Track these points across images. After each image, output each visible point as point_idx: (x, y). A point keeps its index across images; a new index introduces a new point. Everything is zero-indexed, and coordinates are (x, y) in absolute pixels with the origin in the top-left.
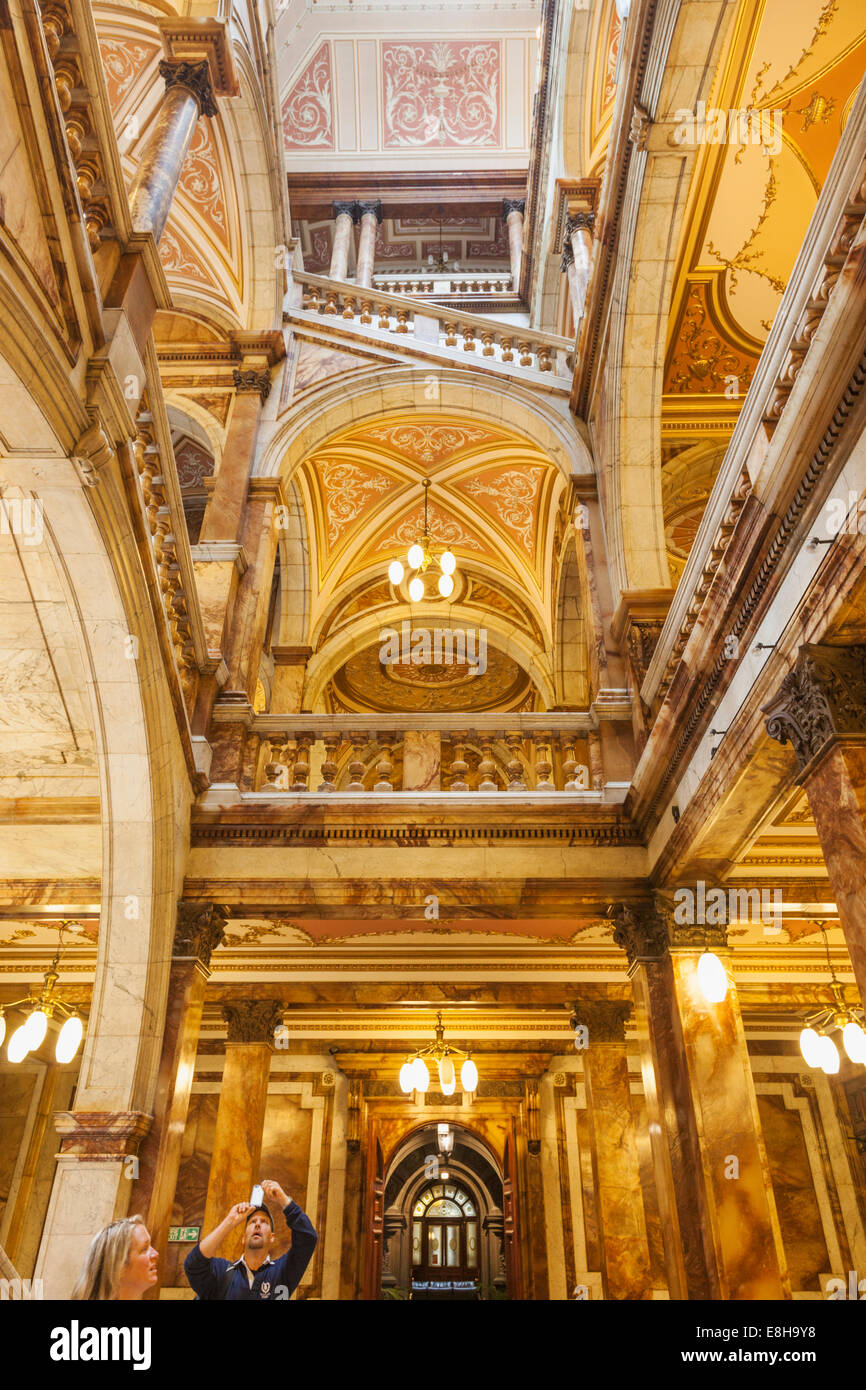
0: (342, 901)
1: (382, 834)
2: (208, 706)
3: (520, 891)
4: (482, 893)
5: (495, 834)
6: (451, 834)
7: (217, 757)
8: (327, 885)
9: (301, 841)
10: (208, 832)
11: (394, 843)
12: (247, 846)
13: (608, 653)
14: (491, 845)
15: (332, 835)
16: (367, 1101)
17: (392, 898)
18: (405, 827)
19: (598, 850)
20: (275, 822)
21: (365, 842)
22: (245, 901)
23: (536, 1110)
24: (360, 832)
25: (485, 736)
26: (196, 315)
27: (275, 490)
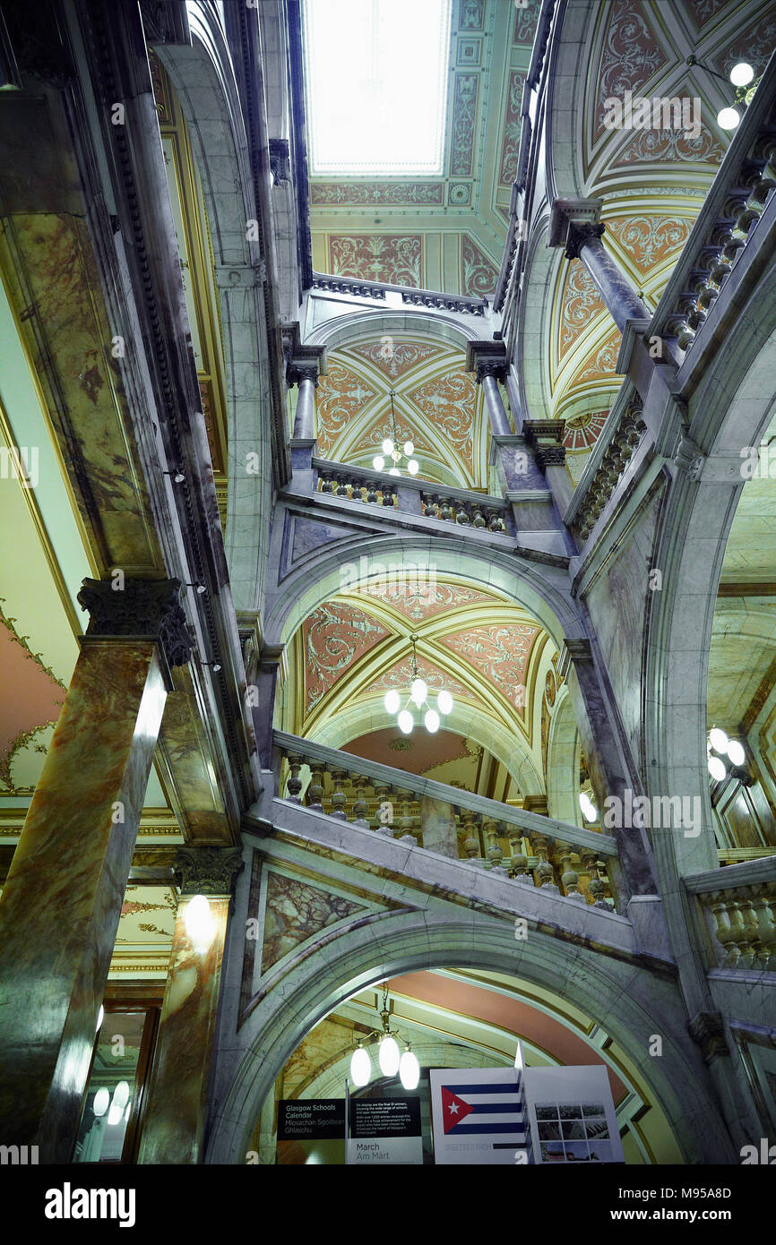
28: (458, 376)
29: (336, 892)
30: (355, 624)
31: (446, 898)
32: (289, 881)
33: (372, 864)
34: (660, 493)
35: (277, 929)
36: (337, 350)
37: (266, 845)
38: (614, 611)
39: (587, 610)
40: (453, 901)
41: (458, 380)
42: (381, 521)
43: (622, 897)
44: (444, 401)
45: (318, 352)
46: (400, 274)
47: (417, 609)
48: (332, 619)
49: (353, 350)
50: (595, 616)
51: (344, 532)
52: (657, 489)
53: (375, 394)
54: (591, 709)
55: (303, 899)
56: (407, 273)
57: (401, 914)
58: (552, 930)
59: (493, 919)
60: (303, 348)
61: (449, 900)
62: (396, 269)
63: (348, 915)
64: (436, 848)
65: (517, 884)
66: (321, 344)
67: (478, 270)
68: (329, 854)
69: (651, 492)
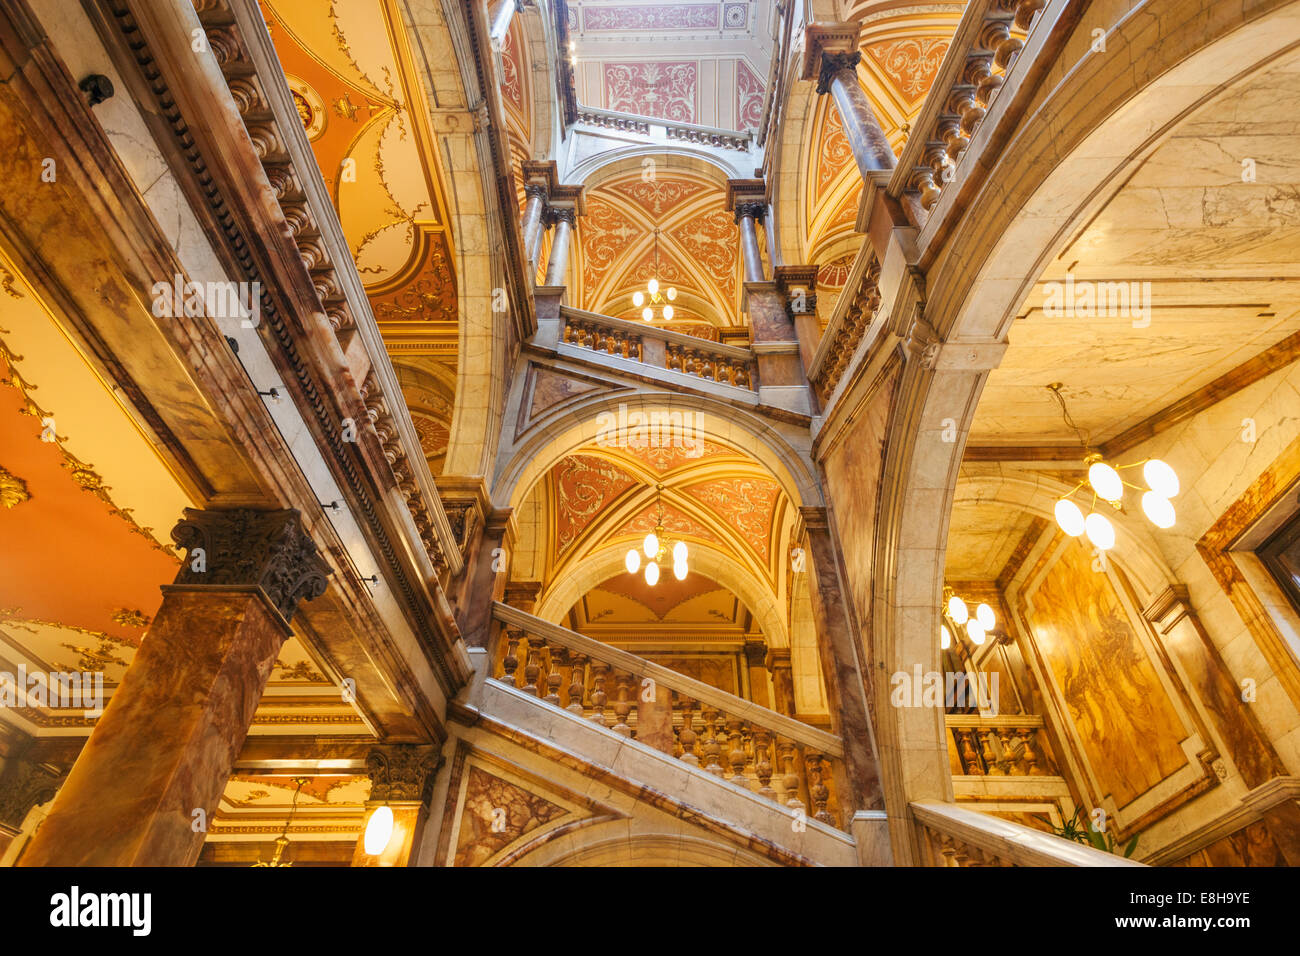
28: (720, 214)
29: (539, 792)
30: (603, 472)
31: (654, 804)
32: (491, 778)
33: (578, 760)
34: (894, 372)
35: (472, 836)
36: (600, 189)
37: (470, 735)
38: (848, 487)
39: (824, 476)
40: (661, 808)
41: (721, 218)
42: (622, 375)
43: (846, 809)
44: (707, 239)
45: (576, 192)
46: (675, 103)
47: (661, 460)
48: (581, 467)
49: (615, 188)
50: (831, 484)
51: (585, 386)
52: (892, 367)
53: (640, 232)
54: (823, 586)
55: (503, 801)
56: (681, 102)
57: (604, 821)
58: (765, 850)
59: (701, 832)
60: (561, 188)
61: (655, 806)
62: (670, 98)
63: (548, 821)
64: (649, 740)
65: (732, 787)
66: (580, 184)
67: (753, 98)
68: (534, 747)
69: (885, 369)
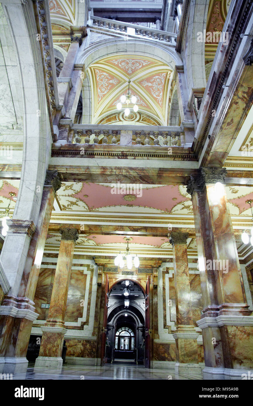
0: (99, 173)
1: (113, 154)
2: (58, 119)
3: (157, 172)
4: (145, 172)
5: (150, 156)
6: (135, 155)
7: (60, 133)
8: (94, 168)
9: (86, 156)
10: (56, 152)
11: (116, 157)
12: (69, 157)
13: (187, 111)
14: (148, 159)
15: (96, 154)
16: (104, 273)
17: (115, 172)
18: (120, 153)
19: (183, 162)
20: (78, 149)
21: (107, 157)
22: (68, 172)
23: (156, 277)
24: (106, 154)
25: (147, 132)
26: (60, 25)
27: (82, 67)
